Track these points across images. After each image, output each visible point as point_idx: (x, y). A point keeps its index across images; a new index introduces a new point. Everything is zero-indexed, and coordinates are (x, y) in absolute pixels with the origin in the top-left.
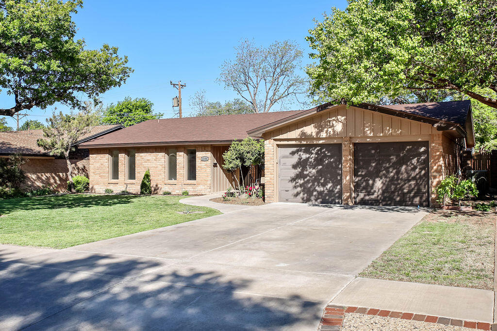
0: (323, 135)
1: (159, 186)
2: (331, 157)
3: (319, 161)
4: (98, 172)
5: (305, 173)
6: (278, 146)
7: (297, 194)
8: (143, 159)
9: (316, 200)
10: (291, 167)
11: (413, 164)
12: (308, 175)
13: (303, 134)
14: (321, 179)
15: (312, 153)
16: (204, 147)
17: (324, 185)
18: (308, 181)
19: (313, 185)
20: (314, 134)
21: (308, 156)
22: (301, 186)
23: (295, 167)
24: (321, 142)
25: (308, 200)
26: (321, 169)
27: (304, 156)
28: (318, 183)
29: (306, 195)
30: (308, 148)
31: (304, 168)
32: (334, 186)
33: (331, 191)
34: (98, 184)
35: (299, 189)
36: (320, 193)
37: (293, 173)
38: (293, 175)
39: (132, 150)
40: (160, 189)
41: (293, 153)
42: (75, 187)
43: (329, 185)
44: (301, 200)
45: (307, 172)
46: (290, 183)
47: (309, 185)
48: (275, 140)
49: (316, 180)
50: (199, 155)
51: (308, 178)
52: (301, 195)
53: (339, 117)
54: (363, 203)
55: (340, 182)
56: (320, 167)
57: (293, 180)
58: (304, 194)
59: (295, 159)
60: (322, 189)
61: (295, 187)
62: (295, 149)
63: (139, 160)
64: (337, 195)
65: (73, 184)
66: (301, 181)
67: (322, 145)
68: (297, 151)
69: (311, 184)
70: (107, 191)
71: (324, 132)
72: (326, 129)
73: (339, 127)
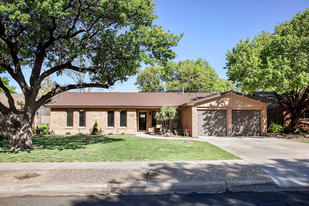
0: (220, 106)
1: (102, 130)
2: (221, 116)
3: (216, 117)
4: (57, 122)
5: (209, 122)
6: (198, 110)
7: (206, 132)
8: (91, 115)
9: (215, 135)
10: (203, 120)
11: (254, 119)
12: (211, 124)
13: (211, 105)
14: (217, 125)
15: (213, 114)
16: (132, 109)
17: (218, 128)
18: (211, 127)
19: (213, 128)
20: (216, 105)
21: (211, 115)
22: (208, 128)
23: (204, 120)
24: (218, 109)
25: (211, 135)
26: (217, 121)
27: (209, 115)
28: (216, 127)
29: (210, 133)
30: (211, 111)
31: (209, 121)
32: (223, 129)
33: (221, 131)
34: (57, 129)
35: (207, 130)
36: (216, 132)
37: (204, 122)
38: (204, 124)
39: (83, 110)
40: (103, 131)
41: (204, 114)
42: (42, 131)
43: (220, 128)
44: (208, 135)
45: (211, 122)
46: (203, 127)
47: (211, 128)
48: (197, 107)
49: (215, 126)
50: (129, 113)
51: (211, 125)
52: (208, 133)
53: (227, 98)
54: (235, 135)
55: (226, 127)
56: (216, 120)
57: (204, 126)
58: (209, 132)
59: (205, 116)
60: (217, 130)
61: (205, 129)
62: (204, 112)
63: (88, 115)
64: (224, 132)
65: (41, 129)
66: (208, 127)
67: (217, 110)
68: (206, 113)
69: (212, 128)
70: (68, 133)
71: (221, 105)
72: (221, 104)
73: (227, 103)
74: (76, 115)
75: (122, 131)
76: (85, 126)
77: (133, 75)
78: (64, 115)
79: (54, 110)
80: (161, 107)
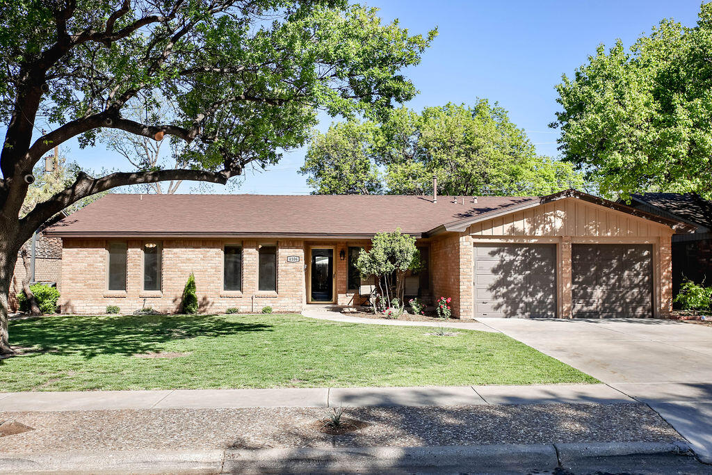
0: (539, 233)
1: (209, 299)
2: (541, 260)
3: (526, 265)
4: (81, 277)
5: (509, 279)
6: (476, 245)
7: (499, 306)
8: (179, 257)
9: (523, 313)
10: (490, 272)
11: (635, 270)
12: (512, 282)
13: (513, 229)
14: (529, 287)
15: (519, 255)
17: (532, 295)
18: (512, 291)
19: (520, 294)
20: (527, 231)
21: (512, 258)
22: (504, 295)
23: (495, 271)
24: (533, 241)
25: (513, 314)
26: (529, 274)
27: (508, 258)
28: (526, 292)
29: (510, 308)
30: (512, 248)
31: (507, 273)
32: (546, 296)
33: (541, 302)
34: (80, 297)
35: (501, 300)
36: (528, 305)
37: (494, 278)
38: (493, 282)
39: (154, 246)
40: (210, 304)
41: (493, 254)
42: (38, 303)
43: (540, 295)
44: (504, 314)
45: (512, 279)
46: (489, 292)
47: (514, 295)
48: (473, 237)
49: (523, 288)
50: (283, 253)
51: (513, 286)
52: (504, 307)
53: (558, 211)
54: (581, 315)
55: (555, 291)
56: (528, 272)
57: (493, 288)
58: (507, 307)
59: (496, 260)
60: (531, 300)
61: (496, 297)
62: (495, 249)
63: (170, 259)
64: (549, 306)
65: (36, 299)
66: (503, 290)
67: (531, 246)
68: (498, 252)
69: (517, 293)
70: (111, 310)
71: (540, 229)
72: (542, 226)
73: (558, 224)
74: (136, 257)
75: (265, 302)
76: (161, 289)
77: (294, 146)
78: (100, 258)
79: (71, 245)
80: (373, 235)
